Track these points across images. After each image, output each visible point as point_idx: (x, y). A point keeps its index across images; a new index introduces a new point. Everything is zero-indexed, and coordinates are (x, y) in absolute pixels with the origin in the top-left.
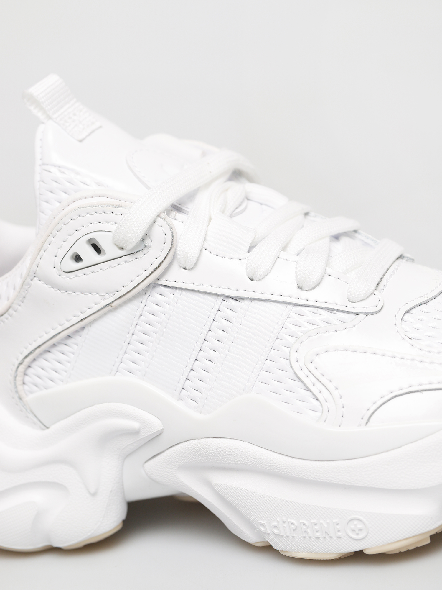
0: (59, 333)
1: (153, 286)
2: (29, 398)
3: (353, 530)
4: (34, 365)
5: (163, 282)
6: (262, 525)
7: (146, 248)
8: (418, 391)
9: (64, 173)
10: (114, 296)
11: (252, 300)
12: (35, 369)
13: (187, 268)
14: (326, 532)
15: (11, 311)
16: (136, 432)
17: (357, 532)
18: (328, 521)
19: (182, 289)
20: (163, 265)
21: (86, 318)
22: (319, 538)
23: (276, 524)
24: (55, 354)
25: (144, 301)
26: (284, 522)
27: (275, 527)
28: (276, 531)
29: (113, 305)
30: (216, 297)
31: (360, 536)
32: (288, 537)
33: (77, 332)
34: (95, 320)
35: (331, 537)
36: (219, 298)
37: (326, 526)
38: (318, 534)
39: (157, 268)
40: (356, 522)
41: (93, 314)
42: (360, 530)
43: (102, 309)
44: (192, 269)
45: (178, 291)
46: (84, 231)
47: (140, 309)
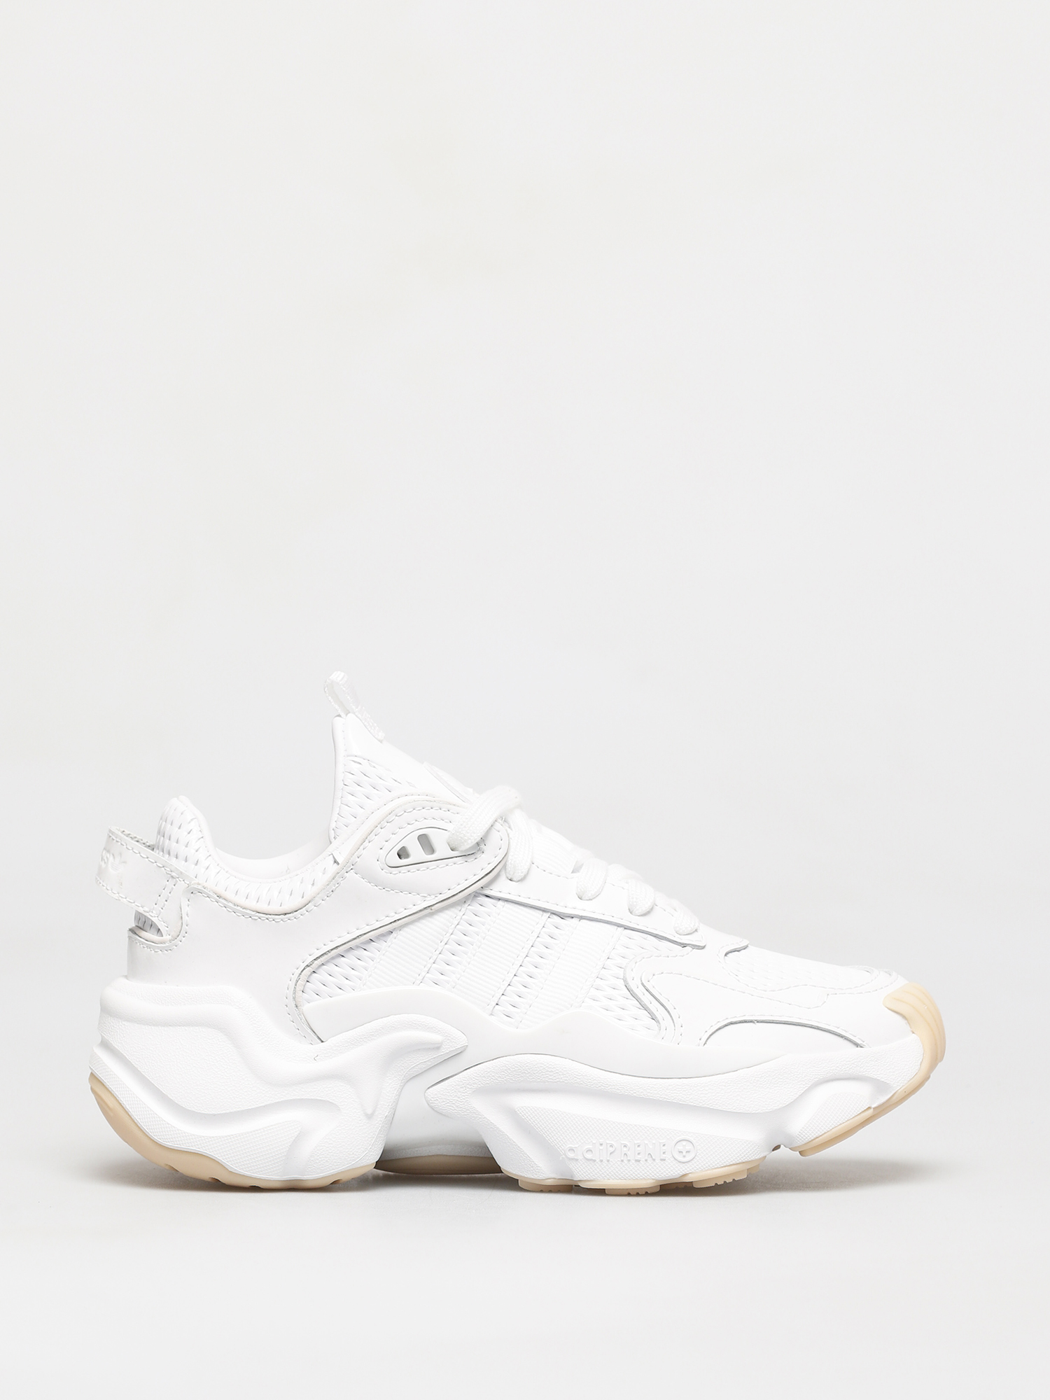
0: (365, 934)
1: (476, 895)
2: (306, 1007)
3: (681, 1152)
4: (321, 971)
5: (488, 892)
6: (571, 1150)
7: (479, 852)
8: (751, 1022)
9: (374, 767)
10: (436, 898)
11: (581, 918)
12: (322, 975)
13: (515, 879)
14: (649, 1154)
15: (310, 906)
16: (437, 1047)
17: (684, 1153)
18: (654, 1142)
19: (507, 900)
20: (493, 872)
21: (400, 919)
22: (639, 1161)
23: (590, 1147)
24: (350, 959)
25: (463, 909)
26: (601, 1145)
27: (589, 1150)
28: (589, 1156)
29: (433, 908)
30: (541, 912)
31: (688, 1158)
32: (601, 1161)
33: (383, 935)
34: (406, 925)
35: (654, 1160)
36: (545, 914)
37: (651, 1147)
38: (638, 1157)
39: (487, 875)
40: (684, 1143)
41: (410, 915)
42: (688, 1152)
43: (421, 911)
44: (522, 880)
45: (501, 903)
46: (418, 825)
47: (458, 917)
